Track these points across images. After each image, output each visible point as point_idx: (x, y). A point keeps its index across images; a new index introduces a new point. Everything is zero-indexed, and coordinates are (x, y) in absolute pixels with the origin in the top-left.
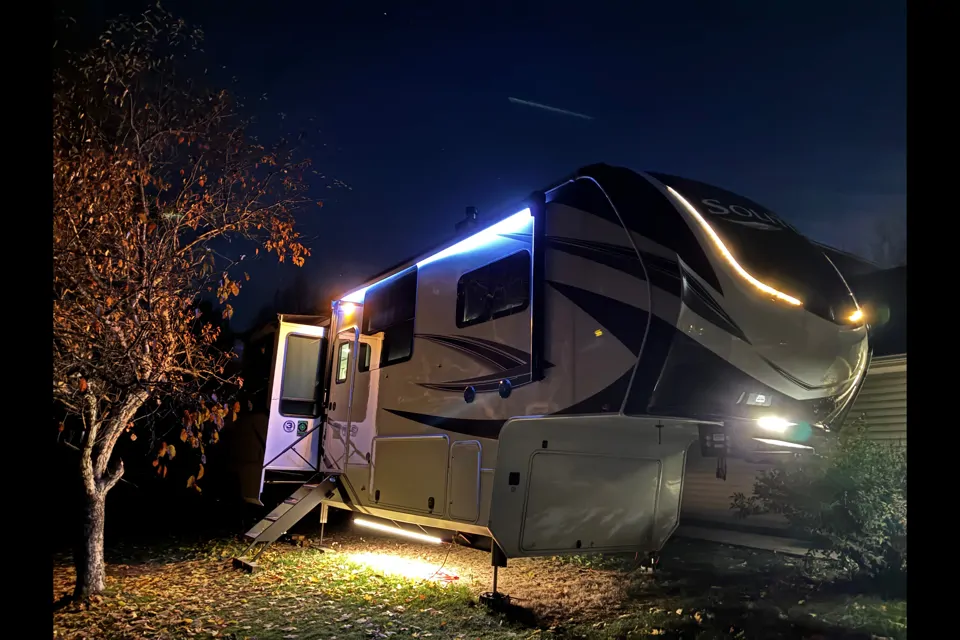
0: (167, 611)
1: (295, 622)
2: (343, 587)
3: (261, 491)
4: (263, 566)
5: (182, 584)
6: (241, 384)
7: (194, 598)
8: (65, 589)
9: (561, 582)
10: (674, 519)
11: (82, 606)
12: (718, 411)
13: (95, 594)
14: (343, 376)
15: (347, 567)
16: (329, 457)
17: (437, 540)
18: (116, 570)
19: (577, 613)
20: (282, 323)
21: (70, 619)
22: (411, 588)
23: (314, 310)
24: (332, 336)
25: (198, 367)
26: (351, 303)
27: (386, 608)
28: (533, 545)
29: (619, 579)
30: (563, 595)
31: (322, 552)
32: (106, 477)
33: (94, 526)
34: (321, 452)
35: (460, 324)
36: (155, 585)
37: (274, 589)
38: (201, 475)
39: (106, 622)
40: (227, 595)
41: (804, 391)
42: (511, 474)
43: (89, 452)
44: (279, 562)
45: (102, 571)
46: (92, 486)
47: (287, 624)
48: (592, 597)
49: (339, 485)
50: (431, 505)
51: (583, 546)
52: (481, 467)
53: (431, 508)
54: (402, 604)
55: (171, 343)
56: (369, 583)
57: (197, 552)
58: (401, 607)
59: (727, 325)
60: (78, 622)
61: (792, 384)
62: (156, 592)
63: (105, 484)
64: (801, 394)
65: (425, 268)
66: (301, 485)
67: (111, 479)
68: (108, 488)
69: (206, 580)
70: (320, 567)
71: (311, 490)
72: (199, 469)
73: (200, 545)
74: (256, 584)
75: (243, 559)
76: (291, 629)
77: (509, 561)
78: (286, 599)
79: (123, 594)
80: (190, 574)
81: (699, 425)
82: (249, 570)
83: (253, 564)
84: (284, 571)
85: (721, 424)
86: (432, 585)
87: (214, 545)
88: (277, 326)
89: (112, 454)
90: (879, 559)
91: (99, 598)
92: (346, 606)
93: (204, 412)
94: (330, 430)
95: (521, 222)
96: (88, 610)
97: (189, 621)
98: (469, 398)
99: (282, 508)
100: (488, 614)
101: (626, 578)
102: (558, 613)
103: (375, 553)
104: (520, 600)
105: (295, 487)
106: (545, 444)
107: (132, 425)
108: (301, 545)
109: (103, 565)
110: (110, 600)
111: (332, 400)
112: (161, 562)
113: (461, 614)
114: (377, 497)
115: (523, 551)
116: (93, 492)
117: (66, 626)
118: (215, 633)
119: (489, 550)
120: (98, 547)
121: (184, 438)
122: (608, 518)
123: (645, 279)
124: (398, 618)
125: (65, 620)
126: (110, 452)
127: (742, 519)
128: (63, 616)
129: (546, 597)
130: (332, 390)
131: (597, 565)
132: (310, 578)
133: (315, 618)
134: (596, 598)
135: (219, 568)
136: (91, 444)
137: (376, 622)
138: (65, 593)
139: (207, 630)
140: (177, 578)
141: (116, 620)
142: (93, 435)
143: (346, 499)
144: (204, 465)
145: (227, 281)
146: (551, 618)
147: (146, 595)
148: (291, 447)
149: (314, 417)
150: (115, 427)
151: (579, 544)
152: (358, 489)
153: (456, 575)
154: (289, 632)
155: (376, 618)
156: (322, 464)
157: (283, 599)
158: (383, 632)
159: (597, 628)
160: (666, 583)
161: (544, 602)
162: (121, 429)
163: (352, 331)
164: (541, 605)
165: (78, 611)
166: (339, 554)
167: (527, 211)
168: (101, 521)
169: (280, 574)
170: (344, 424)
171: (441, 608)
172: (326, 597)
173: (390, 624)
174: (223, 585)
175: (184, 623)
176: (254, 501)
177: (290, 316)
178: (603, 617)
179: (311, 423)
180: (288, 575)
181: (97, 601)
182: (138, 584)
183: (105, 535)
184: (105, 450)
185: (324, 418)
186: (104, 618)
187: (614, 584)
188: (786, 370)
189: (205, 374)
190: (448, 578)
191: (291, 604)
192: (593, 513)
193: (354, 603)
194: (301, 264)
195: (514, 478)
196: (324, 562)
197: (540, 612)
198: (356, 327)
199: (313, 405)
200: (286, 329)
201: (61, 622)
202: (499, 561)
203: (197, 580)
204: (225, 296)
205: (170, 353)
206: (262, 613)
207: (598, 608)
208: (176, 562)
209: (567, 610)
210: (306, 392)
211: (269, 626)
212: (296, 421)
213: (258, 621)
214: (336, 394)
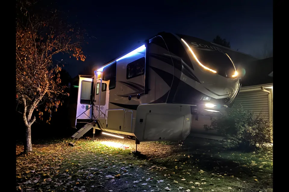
0: (49, 156)
1: (82, 158)
2: (97, 150)
3: (76, 125)
4: (76, 145)
5: (54, 149)
6: (69, 95)
7: (56, 153)
8: (22, 151)
9: (156, 149)
10: (189, 132)
11: (26, 155)
12: (195, 102)
13: (29, 152)
14: (98, 93)
15: (99, 145)
16: (95, 115)
17: (123, 138)
18: (37, 146)
19: (158, 156)
20: (80, 77)
21: (22, 158)
22: (115, 150)
23: (89, 73)
24: (95, 81)
25: (56, 91)
26: (100, 71)
27: (107, 155)
28: (147, 138)
29: (172, 147)
30: (155, 151)
31: (94, 141)
32: (31, 121)
33: (28, 134)
34: (92, 114)
35: (128, 78)
36: (47, 150)
37: (78, 151)
38: (50, 120)
39: (31, 159)
40: (65, 152)
41: (218, 96)
42: (140, 119)
43: (25, 114)
44: (81, 144)
45: (31, 146)
46: (27, 123)
47: (80, 159)
48: (163, 152)
49: (97, 123)
50: (120, 128)
51: (161, 139)
52: (133, 117)
53: (120, 129)
54: (111, 154)
55: (47, 84)
56: (104, 149)
57: (59, 141)
58: (111, 155)
59: (195, 79)
60: (24, 159)
61: (214, 95)
62: (46, 151)
63: (31, 123)
64: (217, 97)
65: (119, 61)
66: (87, 123)
67: (32, 121)
68: (32, 124)
69: (61, 148)
70: (92, 145)
71: (89, 124)
72: (49, 118)
73: (61, 140)
74: (74, 149)
75: (71, 143)
76: (80, 160)
77: (140, 142)
78: (81, 153)
79: (37, 152)
80: (57, 147)
81: (191, 106)
82: (72, 146)
83: (73, 144)
84: (82, 146)
85: (196, 105)
86: (120, 149)
87: (64, 139)
88: (79, 78)
89: (32, 115)
90: (240, 142)
91: (30, 153)
92: (97, 155)
93: (52, 103)
94: (95, 108)
95: (142, 48)
96: (27, 156)
97: (54, 158)
98: (130, 99)
99: (82, 129)
100: (134, 156)
101: (174, 147)
102: (153, 156)
103: (108, 141)
104: (143, 153)
105: (85, 124)
106: (150, 111)
107: (37, 107)
108: (88, 140)
109: (31, 144)
110: (33, 153)
111: (95, 99)
112: (49, 144)
113: (126, 156)
114: (107, 126)
115: (145, 140)
116: (27, 125)
117: (21, 160)
118: (60, 161)
119: (134, 140)
120: (30, 140)
121: (46, 110)
122: (169, 131)
123: (173, 66)
124: (109, 157)
125: (21, 159)
126: (31, 114)
127: (207, 131)
128: (20, 157)
129: (151, 152)
130: (95, 96)
131: (168, 144)
132: (89, 148)
133: (88, 157)
134: (164, 152)
135: (65, 145)
136: (25, 112)
137: (104, 158)
138: (21, 152)
139: (59, 161)
140: (53, 148)
141: (34, 158)
142: (26, 109)
143: (99, 127)
144: (51, 117)
145: (58, 67)
146: (150, 157)
147: (43, 152)
148: (84, 113)
149: (91, 104)
150: (32, 107)
151: (160, 138)
152: (102, 124)
153: (128, 147)
154: (80, 161)
155: (104, 157)
156: (93, 117)
157: (80, 153)
158: (105, 161)
159: (162, 159)
160: (185, 149)
161: (149, 153)
162: (34, 108)
163: (100, 79)
164: (149, 154)
165: (25, 156)
166: (98, 142)
167: (144, 46)
168: (30, 133)
169: (81, 147)
170: (99, 106)
171: (122, 155)
172: (92, 152)
173: (107, 159)
174: (65, 150)
175: (53, 159)
176: (74, 127)
177: (83, 75)
178: (164, 157)
179: (89, 106)
180: (83, 147)
181: (30, 154)
182: (42, 149)
183: (31, 136)
184: (30, 114)
185: (93, 105)
186: (31, 158)
187: (170, 149)
188: (212, 91)
189: (58, 92)
190: (126, 148)
191: (82, 154)
192: (164, 130)
193: (99, 154)
194: (84, 60)
195: (141, 121)
196: (93, 144)
197: (148, 156)
198: (101, 78)
199: (90, 101)
200: (81, 79)
201: (20, 159)
202: (138, 143)
203: (58, 148)
204: (58, 71)
205: (47, 87)
206: (74, 156)
207: (164, 155)
208: (53, 144)
209: (155, 155)
210: (88, 97)
211: (75, 159)
212: (85, 105)
213: (72, 158)
214: (96, 98)
